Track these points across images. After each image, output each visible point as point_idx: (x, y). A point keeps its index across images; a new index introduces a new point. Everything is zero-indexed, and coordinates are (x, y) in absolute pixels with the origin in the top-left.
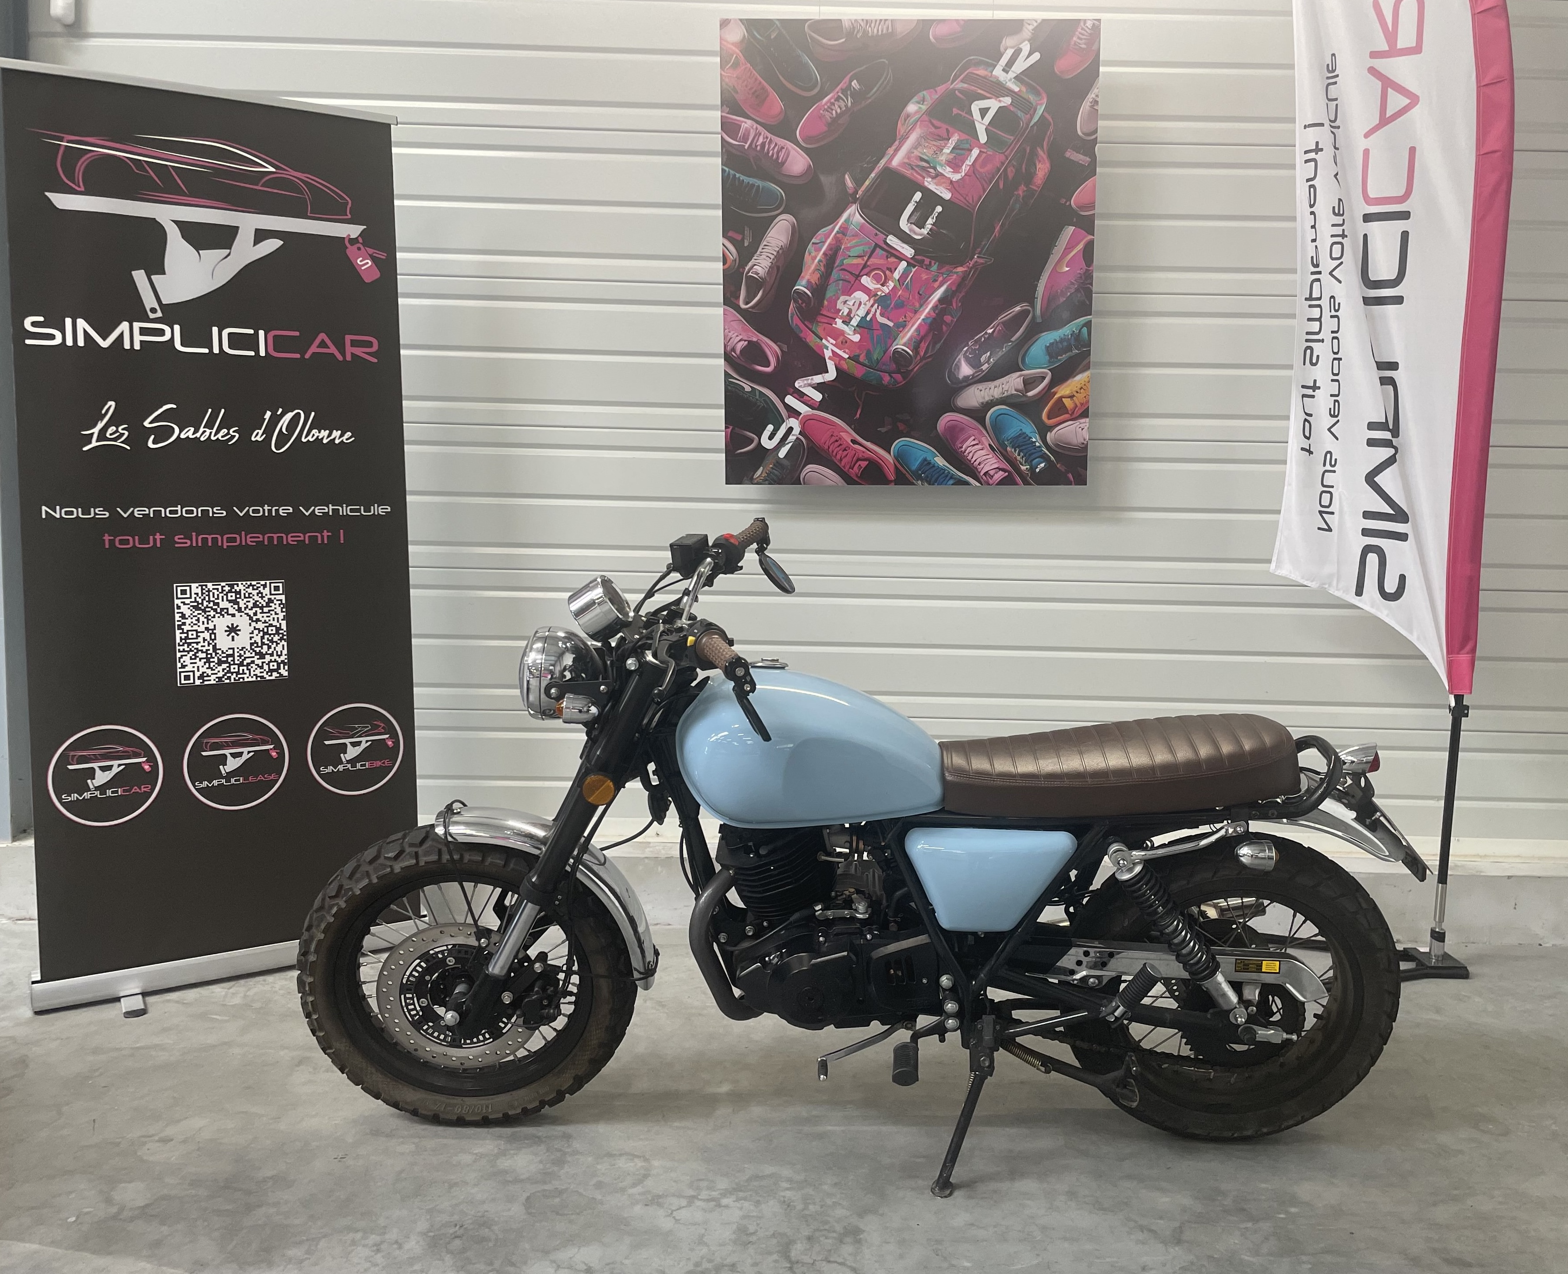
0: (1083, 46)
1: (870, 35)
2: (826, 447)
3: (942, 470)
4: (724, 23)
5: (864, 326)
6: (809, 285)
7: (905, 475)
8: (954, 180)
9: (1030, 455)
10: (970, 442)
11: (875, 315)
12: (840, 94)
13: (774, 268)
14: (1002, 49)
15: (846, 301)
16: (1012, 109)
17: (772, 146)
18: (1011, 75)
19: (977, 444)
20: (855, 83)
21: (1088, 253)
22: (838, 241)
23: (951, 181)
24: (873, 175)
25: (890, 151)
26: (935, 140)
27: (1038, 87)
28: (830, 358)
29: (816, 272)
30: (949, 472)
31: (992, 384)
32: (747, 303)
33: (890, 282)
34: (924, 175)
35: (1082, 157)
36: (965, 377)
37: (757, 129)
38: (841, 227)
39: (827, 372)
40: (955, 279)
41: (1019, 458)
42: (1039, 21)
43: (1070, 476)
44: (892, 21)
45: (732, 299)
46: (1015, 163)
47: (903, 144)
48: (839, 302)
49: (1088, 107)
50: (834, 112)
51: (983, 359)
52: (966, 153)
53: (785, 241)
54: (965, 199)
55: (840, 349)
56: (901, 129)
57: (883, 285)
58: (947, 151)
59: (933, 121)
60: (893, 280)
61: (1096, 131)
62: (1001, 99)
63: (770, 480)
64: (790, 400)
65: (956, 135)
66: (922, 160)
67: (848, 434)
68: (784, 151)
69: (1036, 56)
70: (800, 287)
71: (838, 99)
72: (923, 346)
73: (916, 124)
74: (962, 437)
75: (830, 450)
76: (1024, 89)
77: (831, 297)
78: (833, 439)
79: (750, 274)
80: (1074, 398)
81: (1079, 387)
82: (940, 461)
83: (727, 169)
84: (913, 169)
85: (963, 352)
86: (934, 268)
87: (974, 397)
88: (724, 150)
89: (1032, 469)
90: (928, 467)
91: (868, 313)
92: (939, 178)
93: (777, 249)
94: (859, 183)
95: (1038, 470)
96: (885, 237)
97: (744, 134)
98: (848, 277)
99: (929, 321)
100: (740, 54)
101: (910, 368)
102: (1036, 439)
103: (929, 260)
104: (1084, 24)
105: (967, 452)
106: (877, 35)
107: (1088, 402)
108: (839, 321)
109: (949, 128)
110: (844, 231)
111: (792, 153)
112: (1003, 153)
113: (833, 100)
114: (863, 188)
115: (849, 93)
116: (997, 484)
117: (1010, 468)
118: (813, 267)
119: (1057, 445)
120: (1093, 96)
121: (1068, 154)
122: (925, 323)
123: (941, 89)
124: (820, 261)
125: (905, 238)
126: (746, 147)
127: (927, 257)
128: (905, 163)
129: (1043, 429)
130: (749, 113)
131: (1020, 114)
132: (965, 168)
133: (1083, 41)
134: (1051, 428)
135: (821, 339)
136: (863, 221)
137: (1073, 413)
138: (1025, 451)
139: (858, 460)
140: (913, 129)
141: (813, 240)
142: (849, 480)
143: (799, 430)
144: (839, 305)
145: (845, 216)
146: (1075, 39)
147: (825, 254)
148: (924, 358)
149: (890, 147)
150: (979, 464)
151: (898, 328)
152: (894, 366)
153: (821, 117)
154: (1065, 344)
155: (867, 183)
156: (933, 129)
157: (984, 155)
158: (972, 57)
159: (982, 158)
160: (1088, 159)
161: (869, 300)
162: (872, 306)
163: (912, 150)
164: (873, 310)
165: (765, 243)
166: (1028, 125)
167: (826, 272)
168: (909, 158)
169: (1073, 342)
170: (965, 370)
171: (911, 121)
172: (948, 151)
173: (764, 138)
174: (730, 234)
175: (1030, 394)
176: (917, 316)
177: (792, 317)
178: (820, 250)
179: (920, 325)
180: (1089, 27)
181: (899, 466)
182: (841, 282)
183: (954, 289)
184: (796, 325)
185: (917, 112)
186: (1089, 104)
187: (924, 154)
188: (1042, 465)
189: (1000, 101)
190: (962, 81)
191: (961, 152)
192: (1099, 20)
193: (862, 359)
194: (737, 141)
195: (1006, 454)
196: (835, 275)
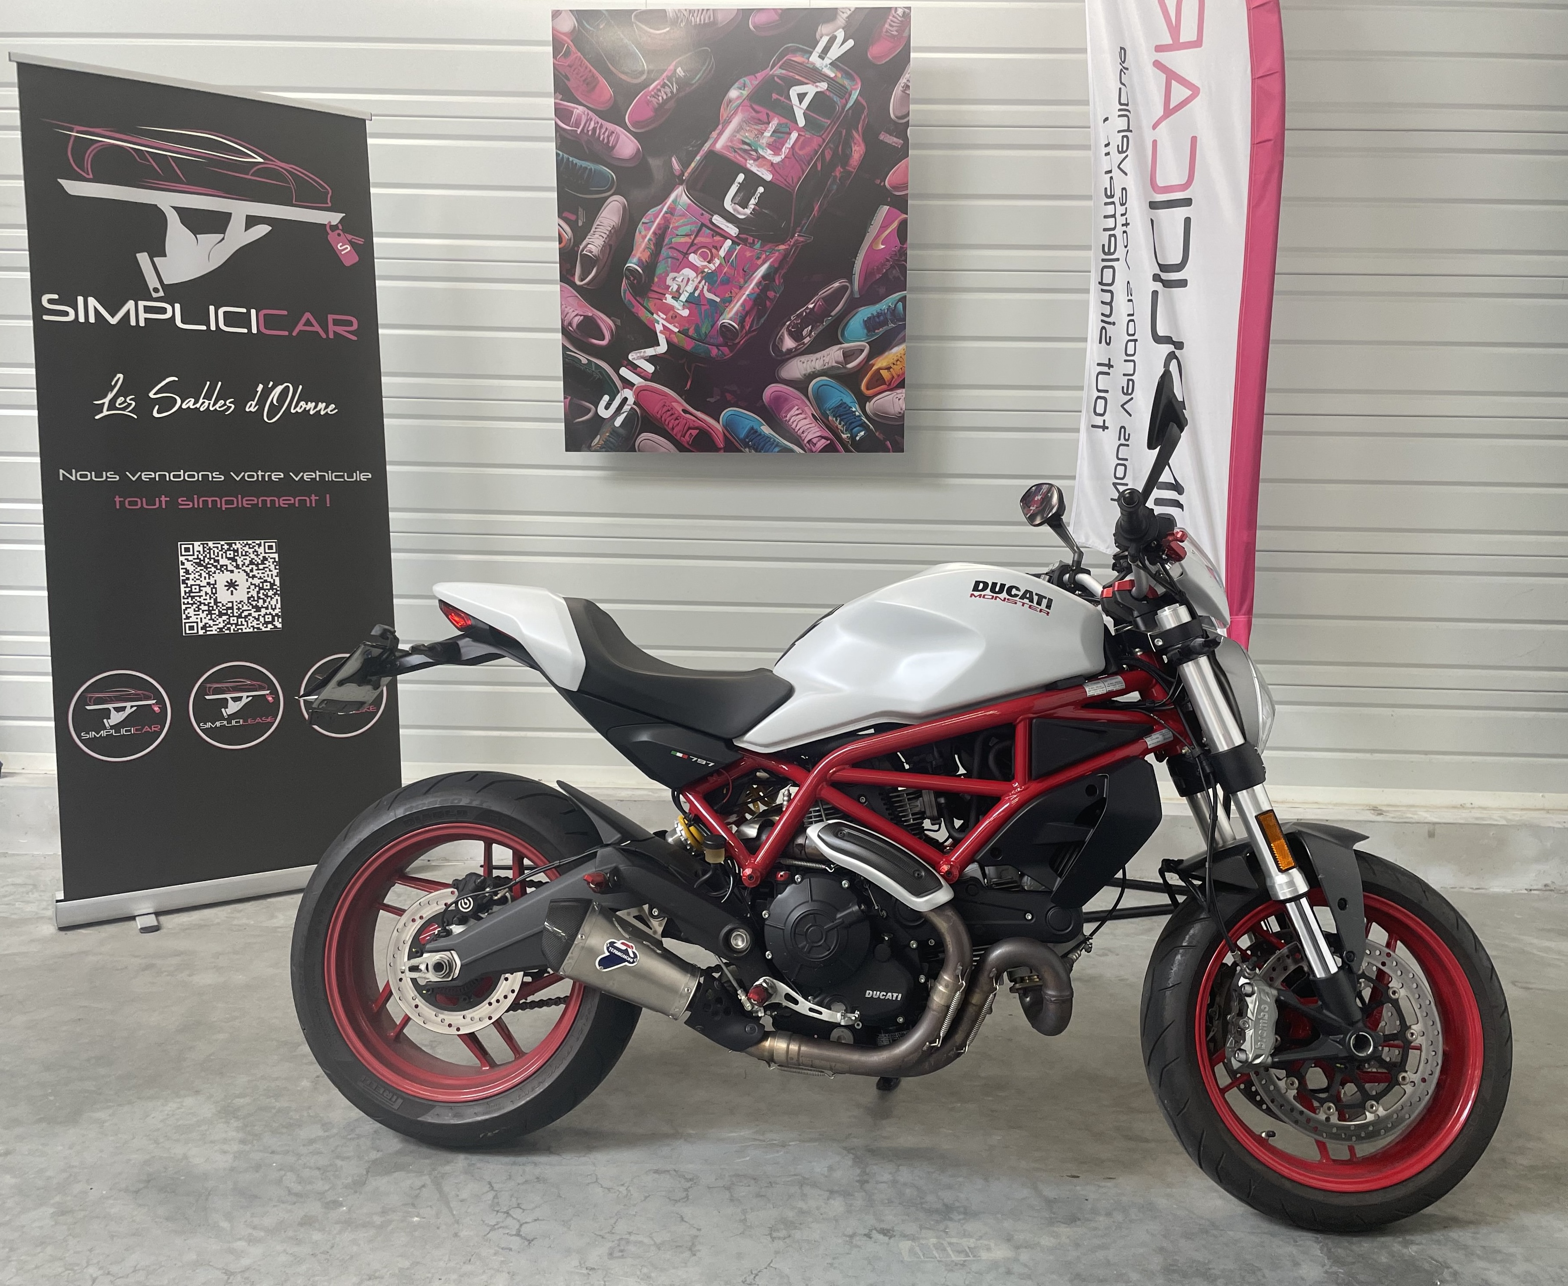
0: (895, 33)
1: (693, 24)
2: (659, 416)
3: (767, 438)
4: (556, 14)
5: (691, 302)
6: (640, 263)
7: (733, 443)
8: (774, 162)
9: (853, 423)
10: (794, 411)
11: (702, 291)
12: (666, 81)
13: (607, 246)
14: (818, 37)
15: (675, 278)
16: (828, 93)
17: (603, 131)
18: (827, 61)
19: (801, 414)
20: (679, 70)
21: (902, 231)
22: (666, 222)
23: (772, 163)
24: (698, 158)
25: (714, 135)
26: (757, 124)
27: (853, 73)
28: (661, 332)
29: (646, 250)
30: (775, 441)
31: (813, 357)
32: (582, 280)
33: (716, 259)
34: (746, 157)
35: (895, 139)
36: (788, 350)
37: (588, 114)
38: (669, 208)
39: (659, 345)
40: (777, 257)
41: (839, 427)
42: (852, 10)
43: (888, 443)
44: (714, 10)
45: (568, 276)
46: (832, 146)
47: (726, 128)
48: (668, 278)
49: (899, 92)
50: (660, 98)
51: (804, 333)
52: (785, 136)
53: (617, 222)
54: (785, 180)
55: (670, 323)
56: (724, 113)
57: (709, 262)
58: (767, 134)
59: (754, 106)
60: (719, 257)
61: (908, 114)
62: (818, 84)
63: (606, 447)
64: (624, 371)
65: (776, 119)
66: (744, 143)
67: (679, 404)
68: (614, 135)
69: (850, 43)
70: (632, 264)
71: (664, 85)
72: (748, 320)
73: (739, 106)
74: (786, 407)
75: (663, 419)
76: (839, 75)
77: (661, 274)
78: (665, 409)
79: (584, 252)
80: (891, 370)
81: (896, 358)
82: (766, 430)
83: (561, 153)
84: (735, 151)
85: (786, 326)
86: (758, 246)
87: (797, 368)
88: (558, 134)
89: (853, 438)
90: (754, 436)
91: (696, 289)
92: (760, 160)
93: (610, 229)
94: (685, 165)
95: (858, 438)
96: (710, 216)
97: (576, 120)
98: (676, 254)
99: (755, 295)
100: (571, 43)
101: (737, 341)
102: (856, 409)
103: (752, 238)
104: (895, 12)
105: (791, 421)
106: (700, 24)
107: (903, 374)
108: (669, 297)
109: (769, 113)
110: (672, 211)
111: (622, 137)
112: (821, 136)
113: (659, 87)
114: (689, 170)
115: (674, 79)
116: (820, 452)
117: (831, 436)
118: (643, 246)
119: (876, 415)
120: (905, 81)
121: (881, 137)
122: (750, 299)
123: (760, 76)
124: (650, 240)
125: (730, 218)
126: (579, 132)
127: (751, 236)
128: (727, 146)
129: (863, 400)
130: (580, 100)
131: (835, 98)
132: (785, 151)
133: (895, 28)
134: (869, 398)
135: (653, 314)
136: (690, 202)
137: (890, 384)
138: (846, 420)
139: (689, 428)
140: (735, 113)
141: (643, 220)
142: (681, 448)
143: (633, 400)
144: (669, 281)
145: (673, 196)
146: (887, 26)
147: (655, 233)
148: (749, 331)
149: (714, 131)
150: (803, 432)
151: (724, 303)
152: (721, 339)
153: (648, 103)
154: (882, 318)
155: (693, 165)
156: (754, 114)
157: (802, 138)
158: (790, 45)
159: (801, 140)
160: (902, 142)
161: (697, 276)
162: (700, 282)
163: (735, 134)
164: (701, 286)
165: (598, 223)
166: (843, 109)
167: (656, 250)
168: (731, 141)
169: (889, 317)
170: (789, 343)
171: (734, 106)
172: (769, 134)
173: (595, 124)
174: (565, 214)
175: (850, 366)
176: (742, 292)
177: (625, 293)
178: (649, 229)
179: (745, 300)
180: (900, 15)
181: (726, 432)
182: (669, 260)
183: (776, 266)
184: (629, 300)
185: (738, 98)
186: (901, 88)
187: (746, 137)
188: (862, 433)
189: (817, 86)
190: (780, 68)
191: (780, 135)
192: (909, 8)
193: (691, 332)
194: (569, 126)
195: (827, 423)
196: (664, 252)
